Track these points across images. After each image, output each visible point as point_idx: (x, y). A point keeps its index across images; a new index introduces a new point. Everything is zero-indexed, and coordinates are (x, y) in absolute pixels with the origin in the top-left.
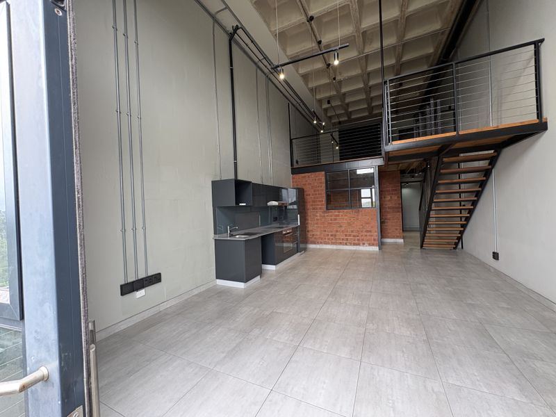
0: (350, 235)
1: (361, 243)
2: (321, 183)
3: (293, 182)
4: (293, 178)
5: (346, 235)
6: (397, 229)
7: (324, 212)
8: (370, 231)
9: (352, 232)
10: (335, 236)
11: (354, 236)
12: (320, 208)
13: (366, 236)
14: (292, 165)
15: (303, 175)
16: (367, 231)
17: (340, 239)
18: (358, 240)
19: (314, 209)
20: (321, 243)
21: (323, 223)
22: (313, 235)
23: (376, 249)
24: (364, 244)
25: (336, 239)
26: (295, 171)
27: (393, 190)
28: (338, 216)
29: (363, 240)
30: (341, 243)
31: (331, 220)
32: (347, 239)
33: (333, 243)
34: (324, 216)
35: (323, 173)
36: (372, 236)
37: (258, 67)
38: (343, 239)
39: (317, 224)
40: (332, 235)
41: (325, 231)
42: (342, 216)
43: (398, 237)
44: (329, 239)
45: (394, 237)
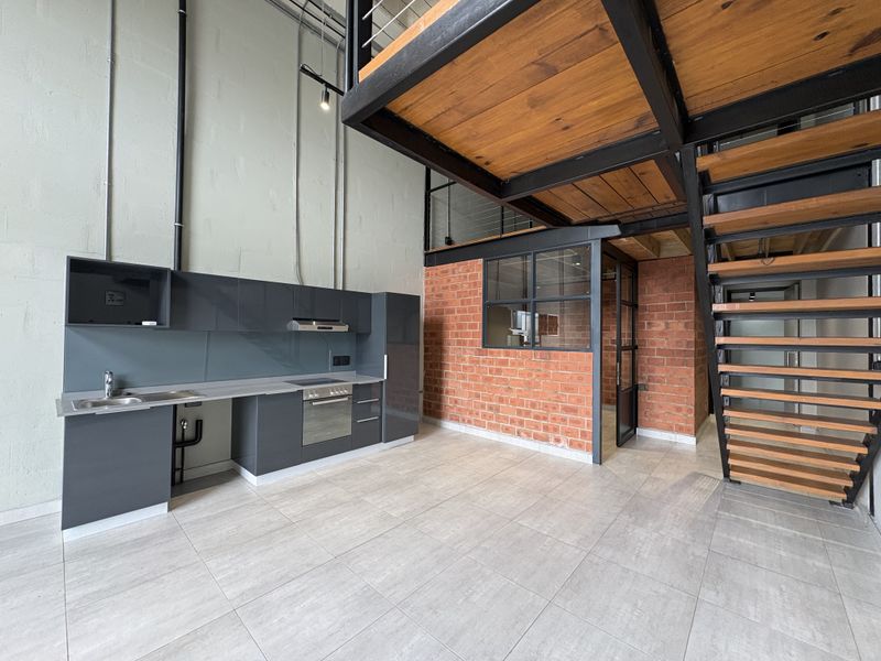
0: (528, 414)
1: (552, 436)
2: (475, 284)
3: (426, 283)
4: (427, 275)
5: (519, 412)
6: (679, 410)
7: (480, 353)
8: (574, 411)
9: (533, 405)
10: (498, 410)
11: (537, 417)
12: (472, 343)
13: (564, 420)
14: (427, 246)
15: (445, 267)
16: (567, 410)
17: (506, 419)
18: (546, 428)
19: (459, 343)
20: (469, 422)
21: (474, 378)
22: (456, 402)
23: (586, 458)
24: (558, 440)
25: (498, 418)
26: (432, 258)
27: (672, 307)
28: (504, 363)
29: (556, 430)
30: (507, 430)
31: (491, 371)
32: (521, 423)
33: (491, 427)
34: (478, 362)
35: (481, 261)
36: (577, 422)
38: (512, 421)
39: (464, 377)
40: (491, 408)
41: (478, 396)
42: (513, 364)
43: (680, 430)
44: (484, 416)
45: (670, 429)
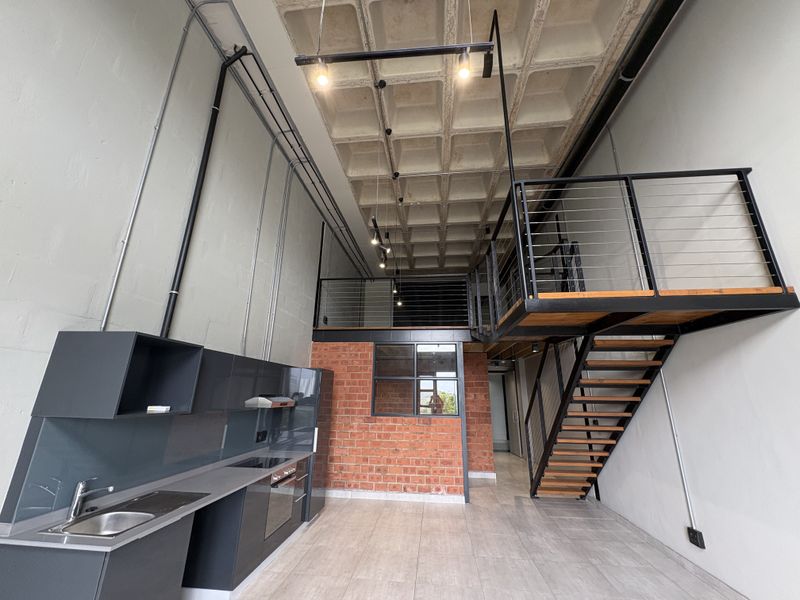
0: (413, 470)
1: (433, 487)
2: (365, 362)
3: (313, 355)
4: (315, 349)
5: (406, 470)
6: (485, 454)
7: (368, 420)
8: (449, 463)
9: (418, 463)
10: (386, 471)
11: (421, 472)
12: (361, 412)
13: (443, 472)
14: (315, 323)
15: (335, 344)
16: (445, 463)
17: (393, 478)
18: (428, 481)
19: (347, 412)
20: (356, 487)
21: (362, 443)
22: (342, 468)
23: (460, 499)
24: (438, 490)
25: (386, 478)
26: (319, 335)
27: (478, 384)
28: (392, 428)
29: (436, 481)
30: (394, 488)
31: (379, 437)
32: (407, 480)
33: (379, 488)
34: (367, 429)
35: (371, 344)
36: (452, 472)
37: (277, 142)
38: (399, 479)
39: (352, 444)
40: (379, 470)
41: (366, 460)
42: (400, 429)
43: (487, 469)
44: (372, 478)
45: (480, 469)
